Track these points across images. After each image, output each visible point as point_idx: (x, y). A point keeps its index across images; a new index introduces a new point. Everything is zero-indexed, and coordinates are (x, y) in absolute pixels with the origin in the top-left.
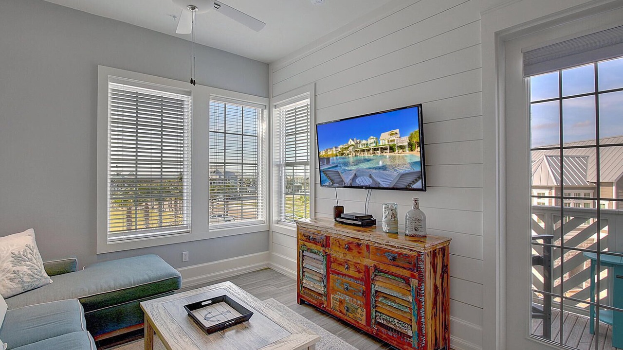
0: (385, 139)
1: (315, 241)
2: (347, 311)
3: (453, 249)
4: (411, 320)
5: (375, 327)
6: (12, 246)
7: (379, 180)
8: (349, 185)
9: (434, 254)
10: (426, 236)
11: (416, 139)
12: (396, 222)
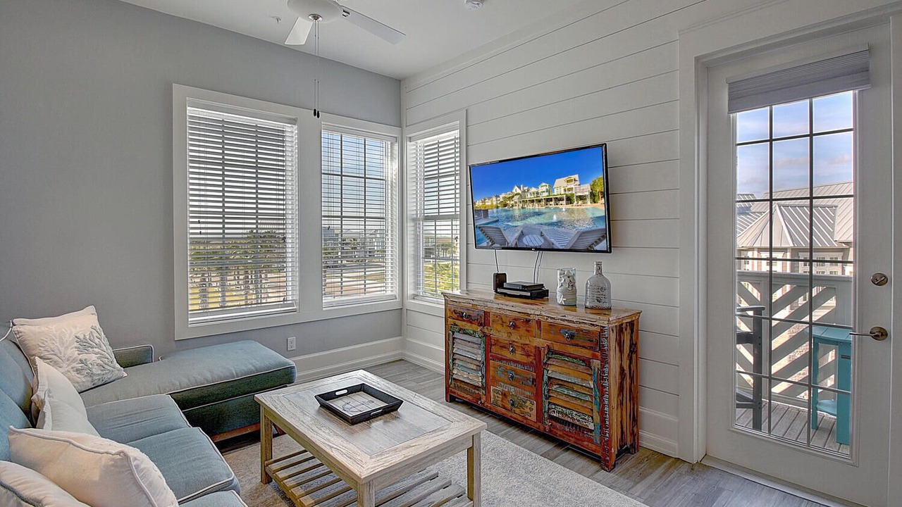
0: (561, 186)
1: (470, 319)
2: (513, 405)
3: (644, 323)
4: (592, 410)
5: (548, 423)
6: (75, 327)
7: (552, 240)
8: (513, 246)
9: (620, 330)
10: (610, 309)
11: (600, 188)
12: (574, 292)
